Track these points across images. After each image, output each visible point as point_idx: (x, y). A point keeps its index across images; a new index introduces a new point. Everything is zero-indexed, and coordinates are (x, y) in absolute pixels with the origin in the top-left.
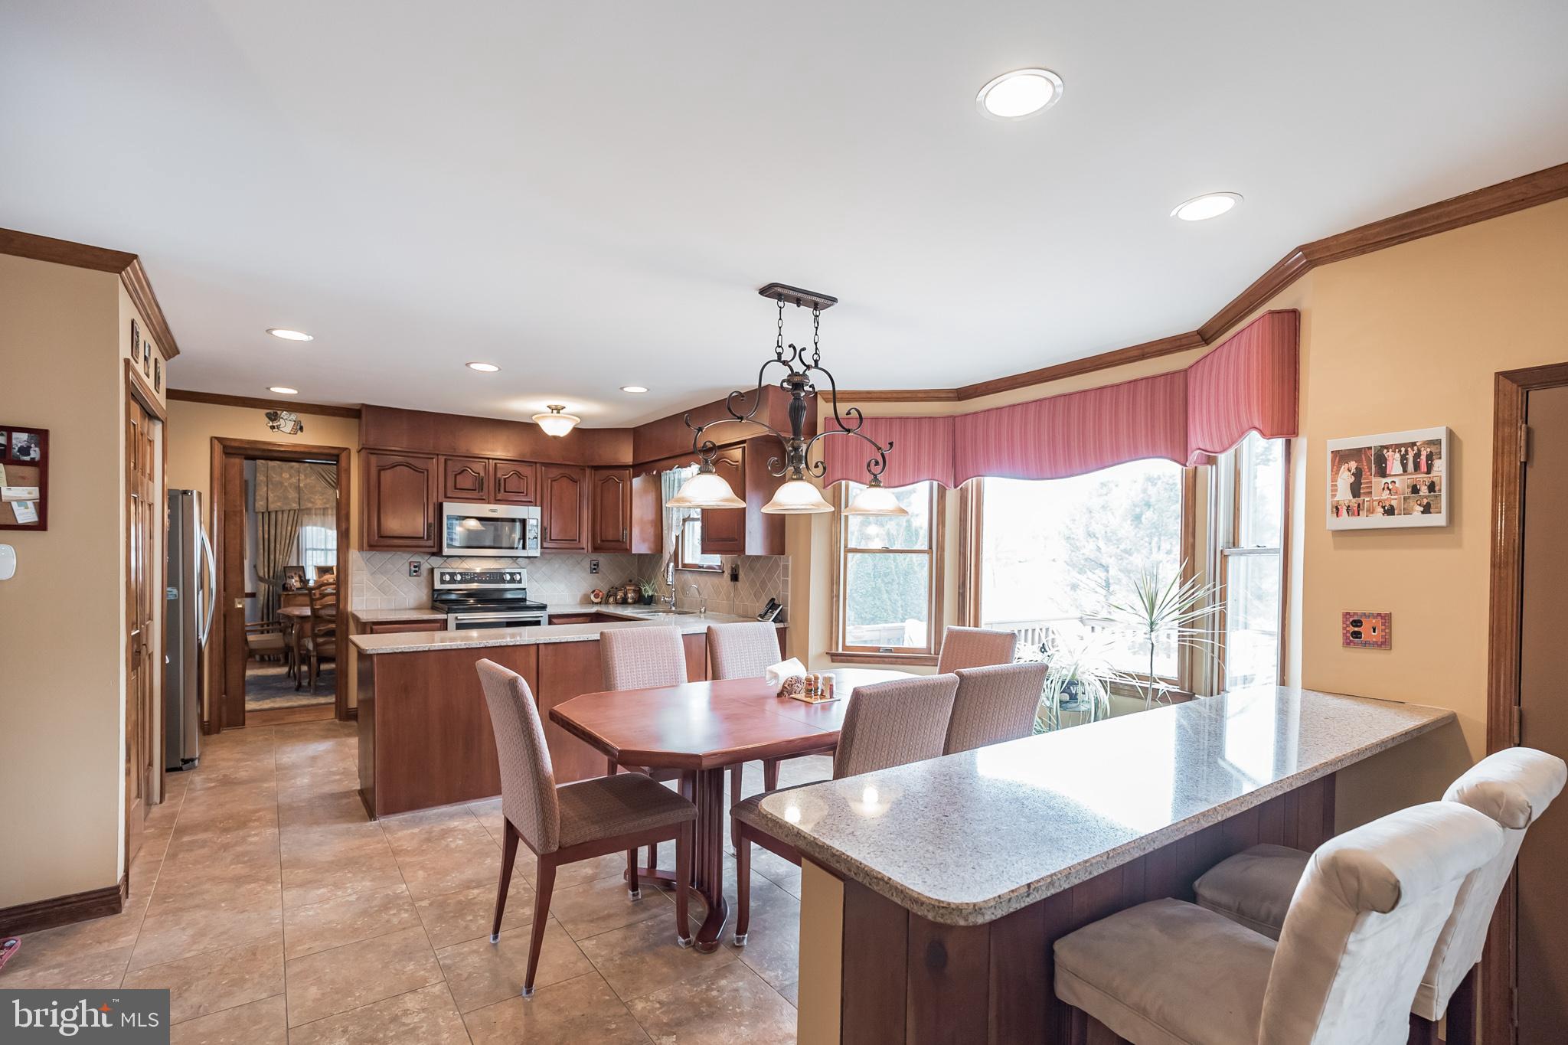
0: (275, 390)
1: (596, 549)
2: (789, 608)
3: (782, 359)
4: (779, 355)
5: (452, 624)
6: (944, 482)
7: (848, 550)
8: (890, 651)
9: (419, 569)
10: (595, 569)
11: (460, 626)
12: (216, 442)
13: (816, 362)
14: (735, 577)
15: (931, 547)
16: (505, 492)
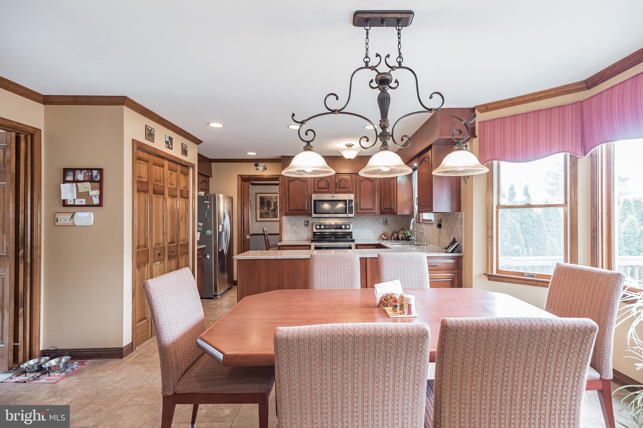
0: (249, 153)
1: (382, 213)
2: (463, 244)
3: (369, 66)
4: (367, 63)
5: (313, 248)
6: (574, 152)
7: (499, 206)
8: (533, 276)
9: (308, 223)
10: (386, 222)
11: (316, 248)
12: (239, 176)
13: (400, 63)
14: (440, 226)
15: (566, 203)
16: (339, 188)
